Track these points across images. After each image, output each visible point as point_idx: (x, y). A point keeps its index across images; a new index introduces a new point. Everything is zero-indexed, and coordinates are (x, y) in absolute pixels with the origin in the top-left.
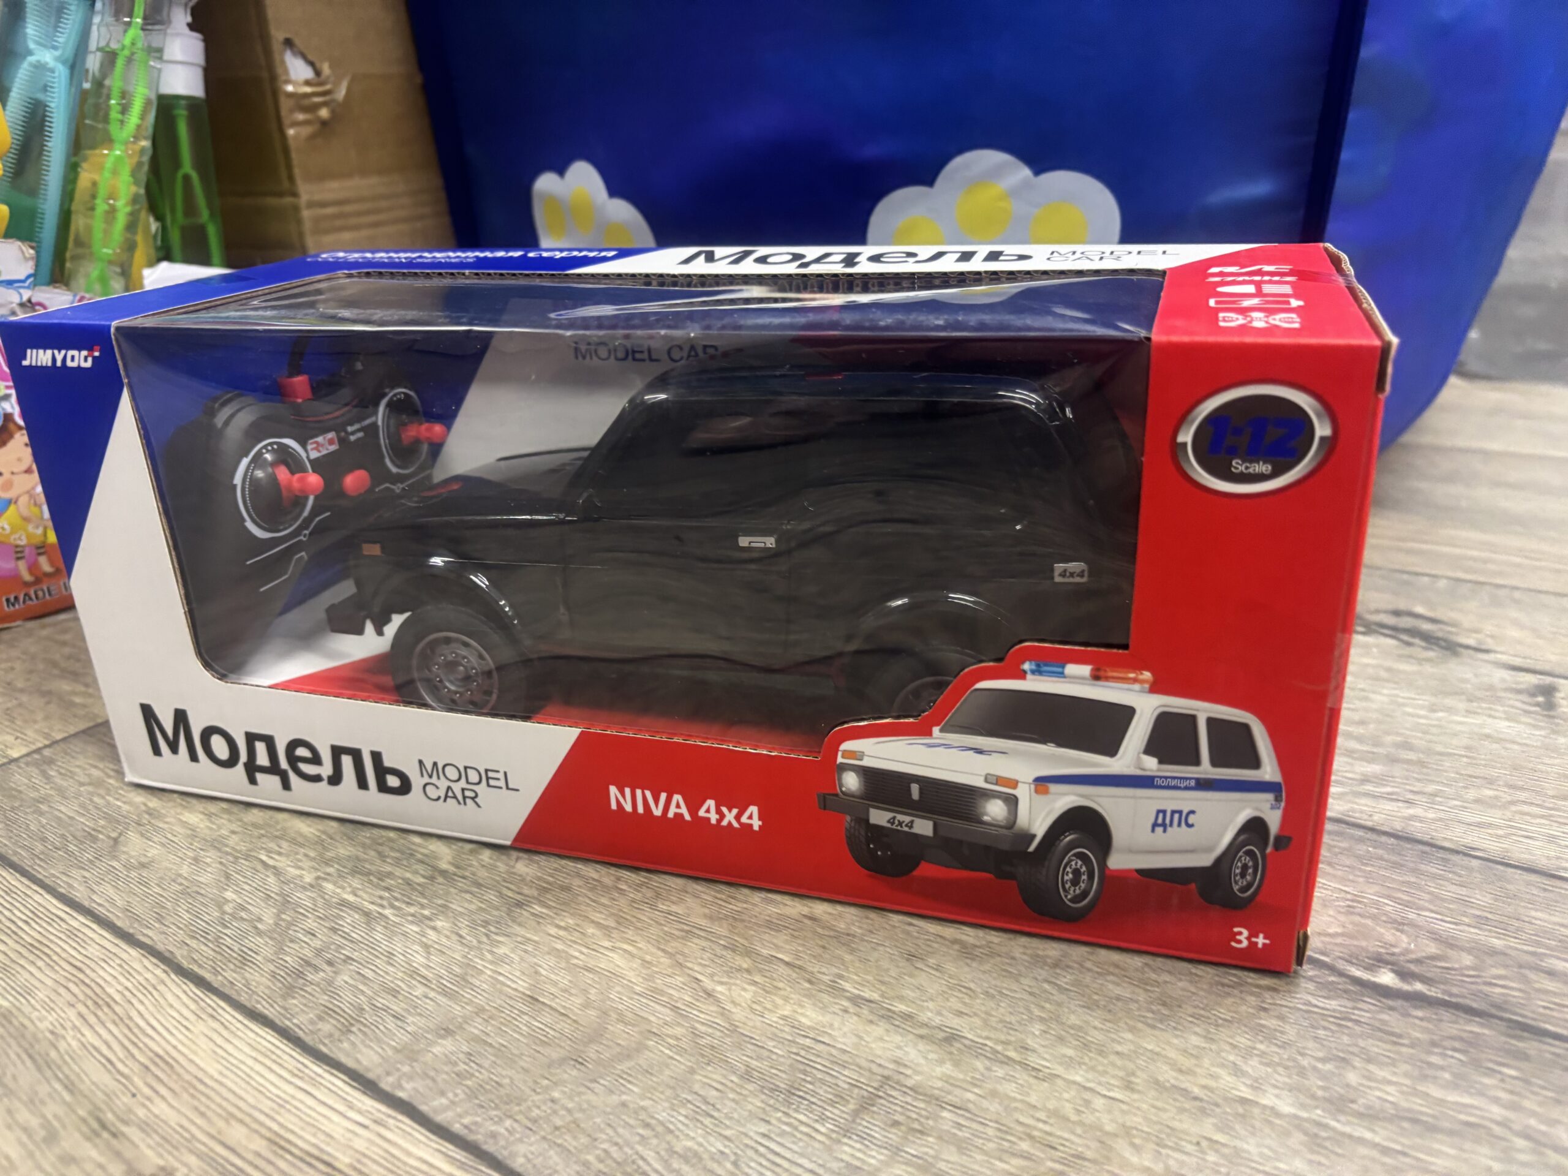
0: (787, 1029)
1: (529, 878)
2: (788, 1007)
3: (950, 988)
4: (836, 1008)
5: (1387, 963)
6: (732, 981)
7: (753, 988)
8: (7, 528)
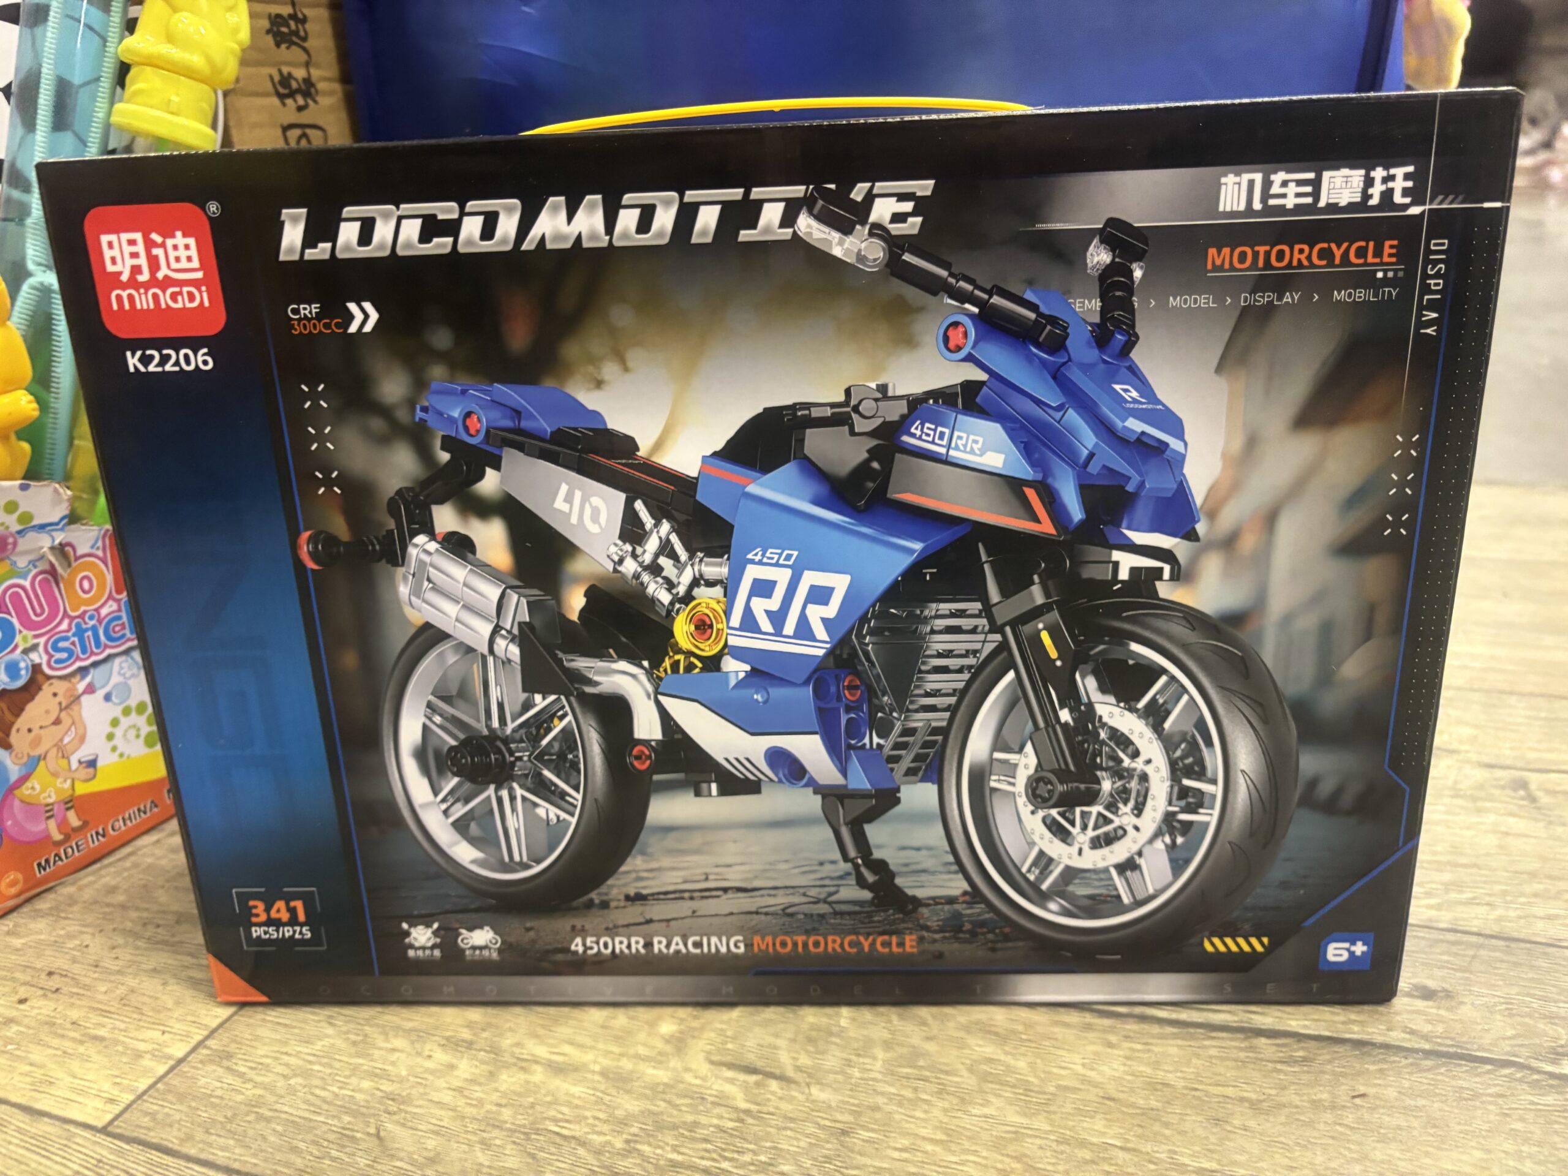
8: (38, 787)
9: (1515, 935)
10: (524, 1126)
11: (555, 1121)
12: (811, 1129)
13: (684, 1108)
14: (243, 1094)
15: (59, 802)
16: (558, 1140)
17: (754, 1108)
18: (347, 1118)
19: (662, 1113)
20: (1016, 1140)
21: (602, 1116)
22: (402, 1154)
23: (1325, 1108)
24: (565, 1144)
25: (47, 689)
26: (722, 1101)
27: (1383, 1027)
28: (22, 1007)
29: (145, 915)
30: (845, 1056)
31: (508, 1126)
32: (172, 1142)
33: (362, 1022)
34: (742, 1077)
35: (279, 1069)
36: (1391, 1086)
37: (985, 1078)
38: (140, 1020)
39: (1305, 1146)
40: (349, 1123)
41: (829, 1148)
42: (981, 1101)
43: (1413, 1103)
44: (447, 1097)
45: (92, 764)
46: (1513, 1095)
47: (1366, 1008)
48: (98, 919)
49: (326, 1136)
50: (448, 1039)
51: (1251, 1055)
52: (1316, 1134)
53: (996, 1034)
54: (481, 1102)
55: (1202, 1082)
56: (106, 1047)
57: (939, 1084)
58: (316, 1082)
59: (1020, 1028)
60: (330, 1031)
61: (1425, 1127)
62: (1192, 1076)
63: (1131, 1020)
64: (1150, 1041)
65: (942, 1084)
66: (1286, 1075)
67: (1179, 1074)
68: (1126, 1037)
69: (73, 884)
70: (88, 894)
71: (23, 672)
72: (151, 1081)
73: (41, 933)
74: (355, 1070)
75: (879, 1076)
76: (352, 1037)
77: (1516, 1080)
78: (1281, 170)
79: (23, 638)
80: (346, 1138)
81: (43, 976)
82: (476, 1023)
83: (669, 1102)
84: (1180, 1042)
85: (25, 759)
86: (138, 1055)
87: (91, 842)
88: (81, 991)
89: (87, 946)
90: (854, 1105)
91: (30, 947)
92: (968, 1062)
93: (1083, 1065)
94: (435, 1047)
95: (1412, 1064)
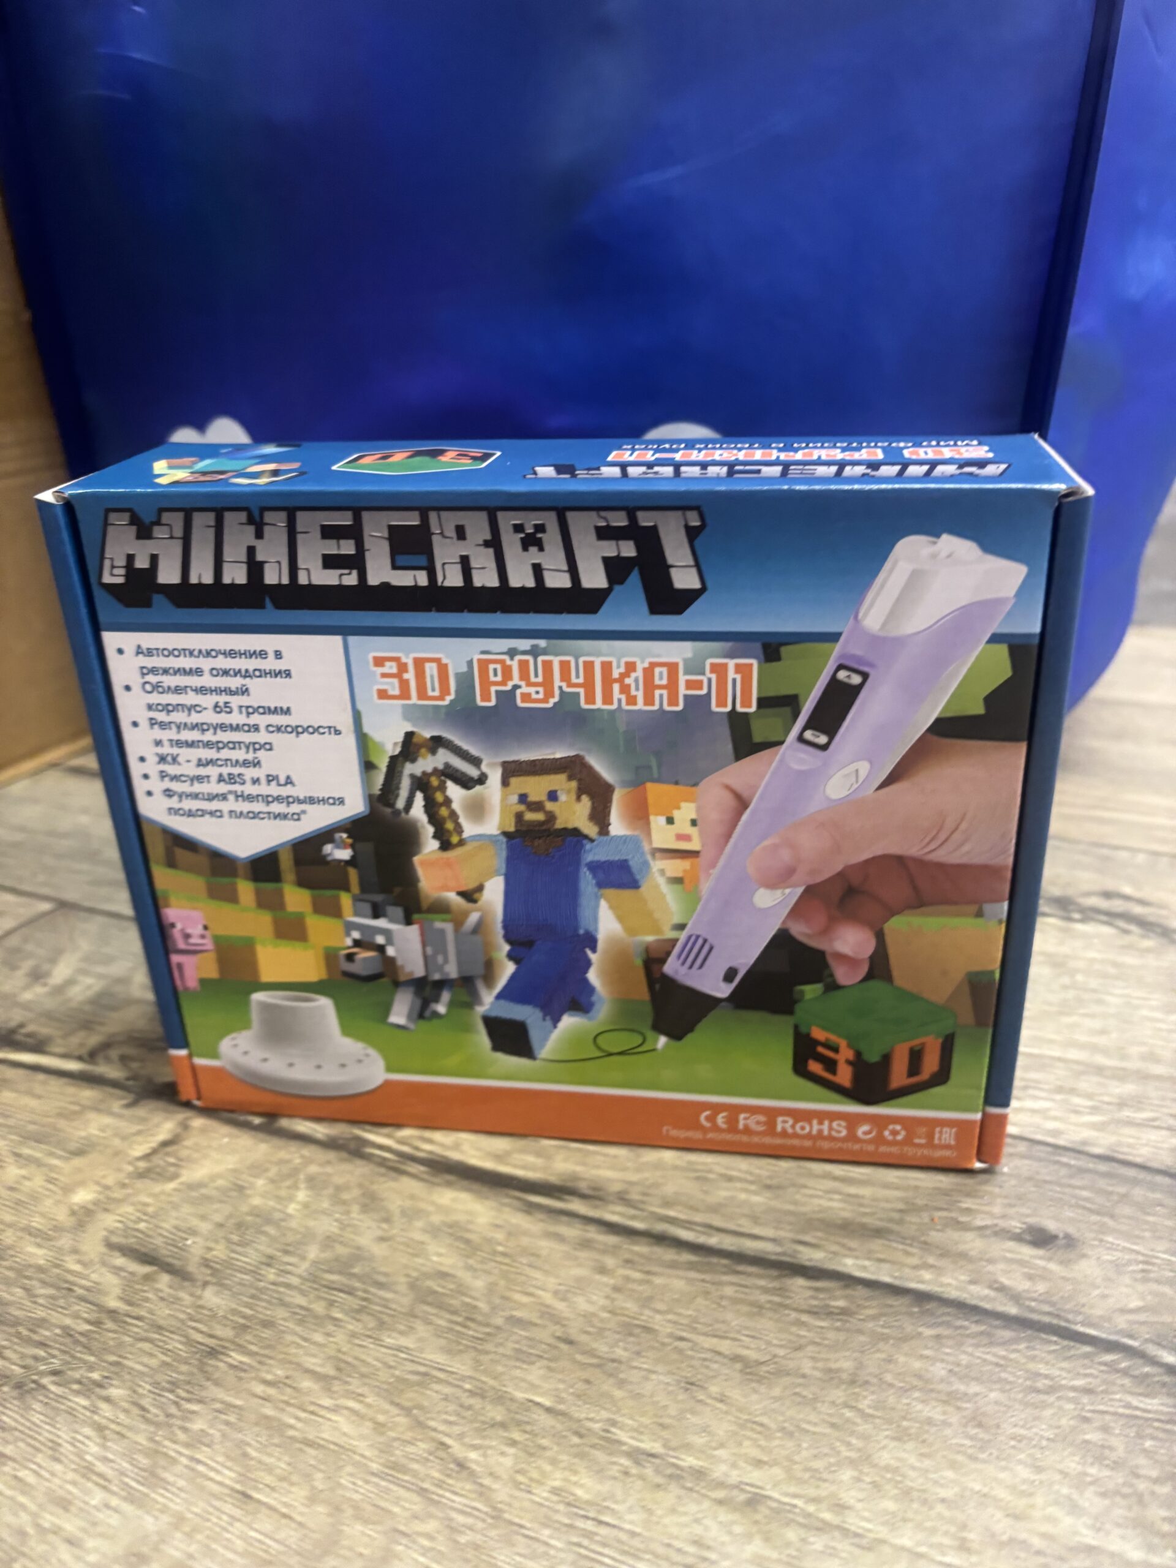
0: (561, 1507)
1: (221, 1313)
2: (558, 1475)
3: (742, 1426)
4: (614, 1471)
6: (487, 1442)
7: (511, 1451)
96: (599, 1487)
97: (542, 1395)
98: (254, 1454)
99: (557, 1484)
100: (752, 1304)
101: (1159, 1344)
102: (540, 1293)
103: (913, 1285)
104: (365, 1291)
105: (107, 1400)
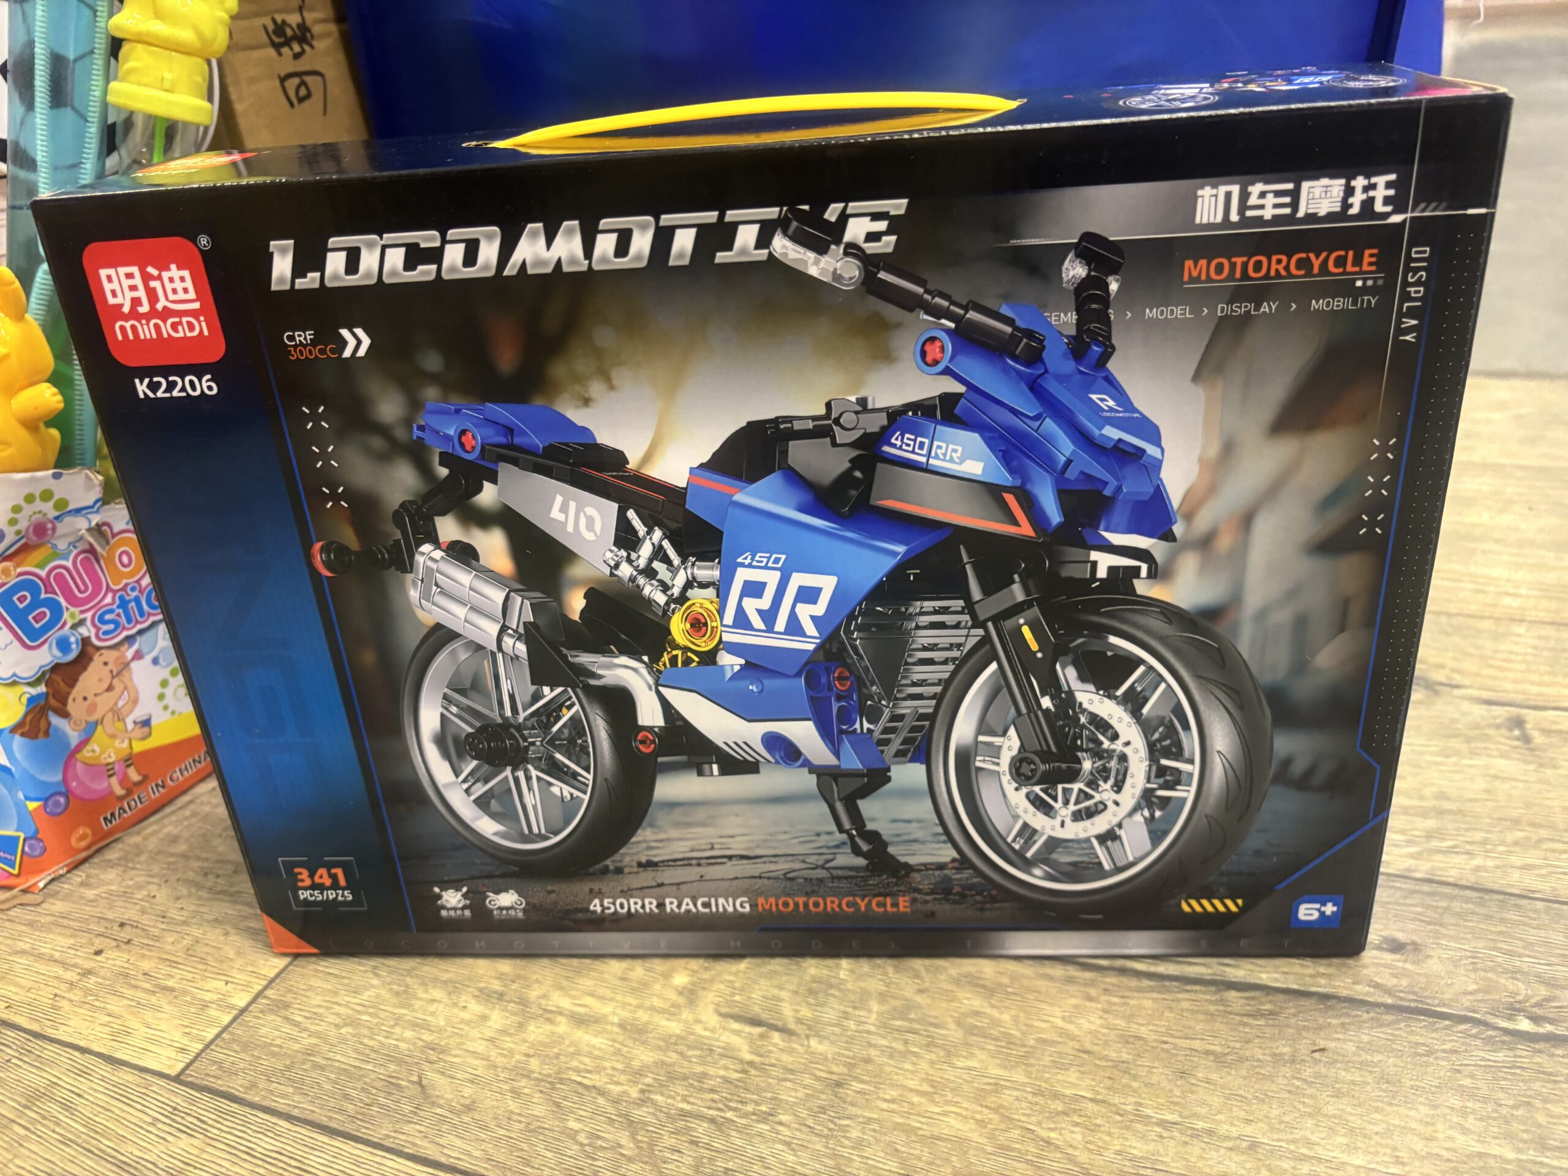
0: (1127, 1163)
1: (830, 1056)
2: (1116, 1142)
3: (1228, 1098)
4: (1153, 1136)
5: (1519, 1010)
6: (1059, 1125)
7: (1077, 1129)
8: (97, 749)
9: (1491, 886)
10: (550, 1076)
11: (577, 1071)
12: (808, 1080)
13: (694, 1060)
14: (298, 1042)
15: (119, 761)
16: (581, 1090)
17: (757, 1059)
18: (393, 1067)
19: (673, 1064)
20: (996, 1091)
21: (620, 1066)
22: (442, 1102)
23: (1286, 1062)
24: (586, 1093)
25: (97, 660)
26: (728, 1053)
27: (1350, 981)
28: (98, 958)
29: (206, 865)
30: (842, 1008)
31: (536, 1075)
32: (238, 1090)
33: (404, 973)
34: (748, 1029)
35: (332, 1019)
36: (1350, 1041)
37: (971, 1030)
38: (205, 971)
39: (1263, 1100)
40: (394, 1072)
41: (825, 1098)
42: (965, 1054)
43: (1369, 1058)
44: (480, 1047)
45: (146, 723)
46: (1466, 1051)
47: (1335, 961)
48: (163, 869)
49: (375, 1084)
50: (481, 990)
51: (1221, 1008)
52: (1274, 1088)
53: (984, 987)
54: (511, 1052)
55: (1172, 1036)
56: (175, 997)
57: (928, 1037)
58: (365, 1031)
59: (1005, 980)
60: (375, 982)
61: (1378, 1083)
62: (1163, 1030)
63: (1111, 973)
64: (1127, 994)
65: (932, 1037)
66: (1252, 1028)
67: (1151, 1027)
68: (1105, 990)
69: (138, 833)
70: (153, 843)
71: (74, 646)
72: (216, 1031)
73: (111, 883)
74: (398, 1019)
75: (873, 1028)
76: (395, 987)
77: (1471, 1036)
78: (1259, 181)
79: (71, 614)
80: (392, 1086)
81: (116, 927)
82: (506, 974)
83: (681, 1054)
84: (1155, 995)
85: (83, 725)
86: (205, 1006)
87: (153, 794)
88: (151, 943)
89: (154, 897)
90: (848, 1057)
91: (102, 898)
92: (956, 1015)
93: (1063, 1018)
94: (470, 999)
95: (1372, 1019)
96: (1145, 1147)
97: (1081, 1090)
98: (903, 1149)
99: (1117, 1148)
100: (1206, 1013)
101: (1494, 1015)
102: (1051, 1019)
103: (1314, 989)
104: (926, 1031)
105: (781, 1123)
